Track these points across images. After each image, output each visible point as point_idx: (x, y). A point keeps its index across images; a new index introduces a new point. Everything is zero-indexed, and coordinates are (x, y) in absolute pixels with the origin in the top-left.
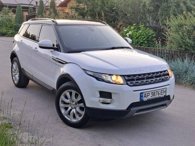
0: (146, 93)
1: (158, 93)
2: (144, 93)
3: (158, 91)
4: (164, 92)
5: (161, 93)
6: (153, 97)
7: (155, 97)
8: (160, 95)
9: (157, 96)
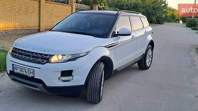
0: (16, 66)
1: (25, 71)
2: (15, 65)
3: (25, 69)
4: (31, 73)
5: (28, 72)
6: (21, 72)
7: (23, 73)
8: (27, 74)
9: (24, 73)
